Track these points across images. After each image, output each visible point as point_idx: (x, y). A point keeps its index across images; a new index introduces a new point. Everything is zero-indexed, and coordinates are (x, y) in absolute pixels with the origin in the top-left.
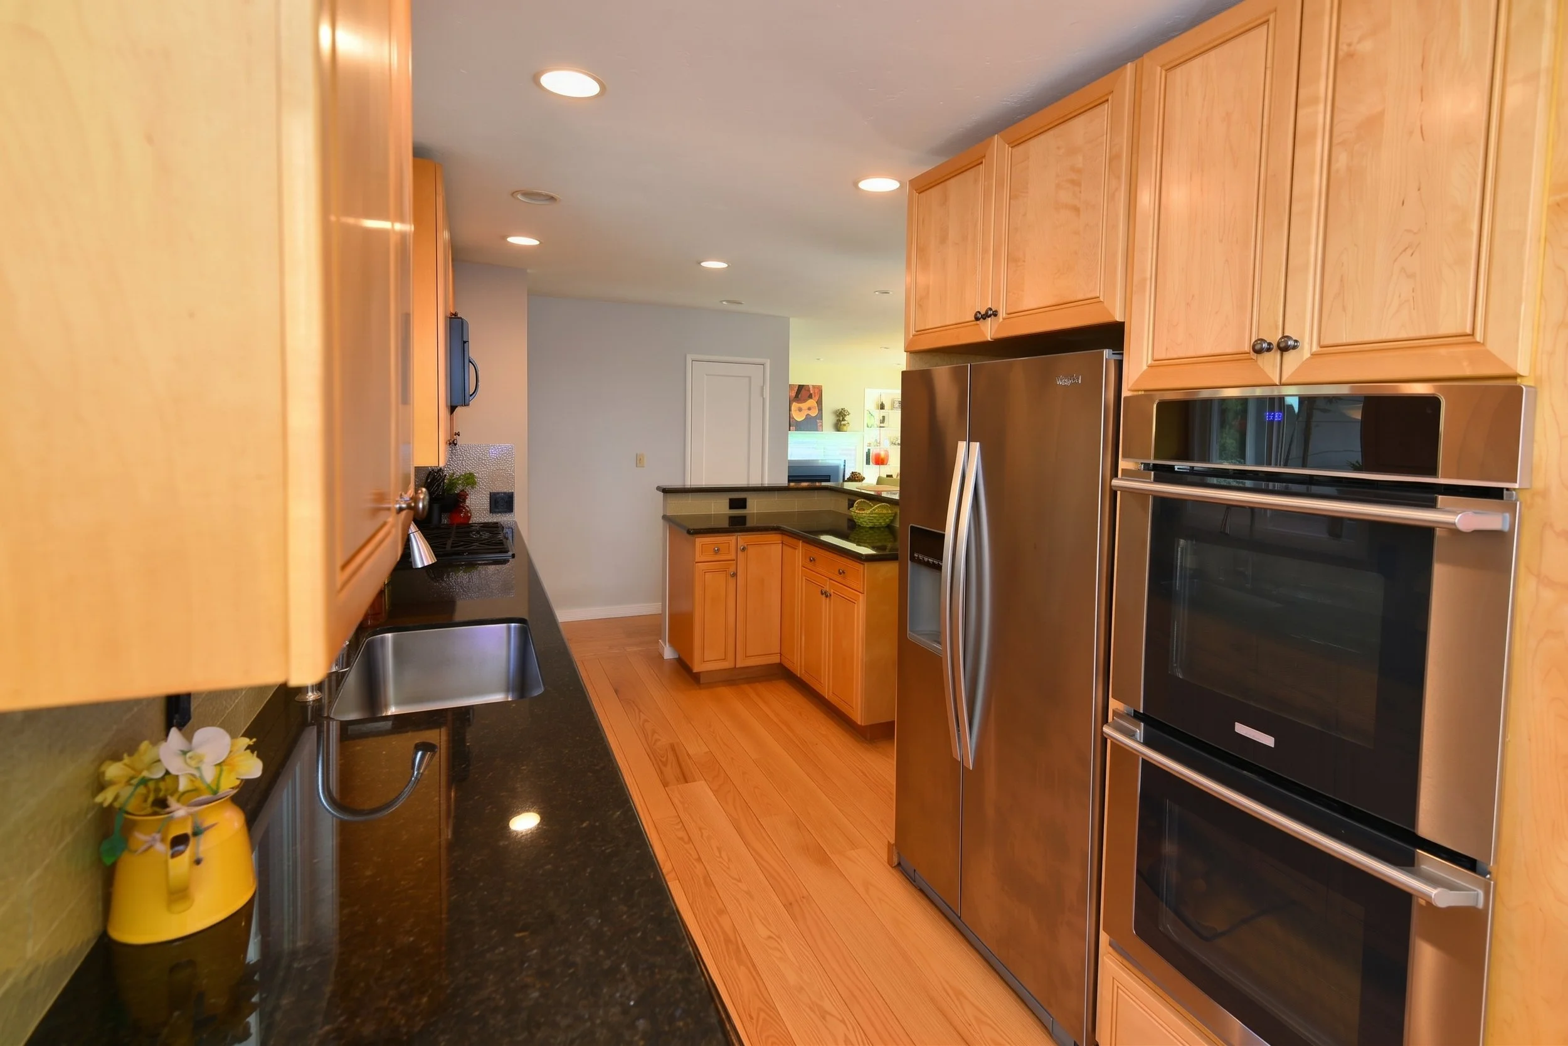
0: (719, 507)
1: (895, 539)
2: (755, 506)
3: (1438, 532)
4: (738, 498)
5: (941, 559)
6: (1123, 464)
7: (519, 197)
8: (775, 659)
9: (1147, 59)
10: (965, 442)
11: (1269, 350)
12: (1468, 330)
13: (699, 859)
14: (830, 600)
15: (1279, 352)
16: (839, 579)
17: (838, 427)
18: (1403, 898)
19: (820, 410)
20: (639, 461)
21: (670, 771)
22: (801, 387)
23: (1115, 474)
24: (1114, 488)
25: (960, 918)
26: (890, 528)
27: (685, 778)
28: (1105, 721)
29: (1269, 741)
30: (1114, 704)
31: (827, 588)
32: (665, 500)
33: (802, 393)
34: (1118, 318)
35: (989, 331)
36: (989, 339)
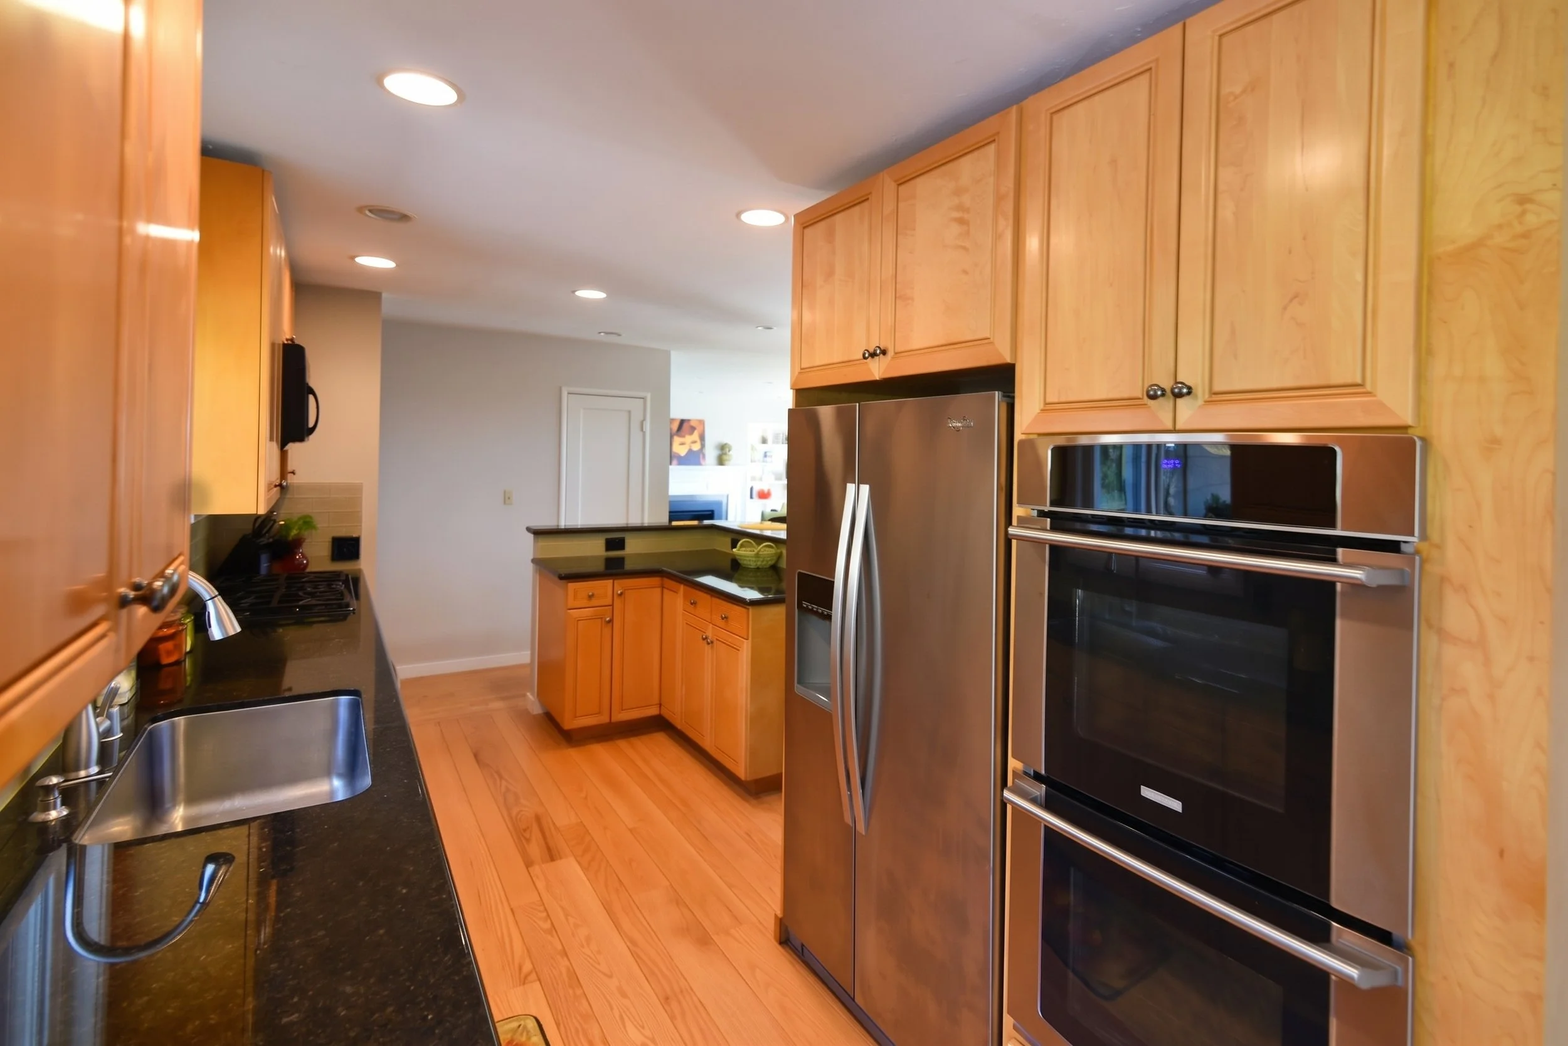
0: (595, 548)
1: (780, 580)
2: (634, 546)
3: (1339, 586)
4: (615, 538)
5: (830, 607)
6: (1018, 511)
7: (367, 212)
8: (653, 711)
9: (1030, 104)
10: (854, 485)
11: (1163, 395)
12: (1359, 380)
13: (565, 954)
14: (712, 647)
15: (1172, 397)
16: (721, 623)
17: (721, 461)
18: (1320, 977)
19: (703, 446)
20: (507, 499)
21: (535, 849)
22: (682, 422)
23: (1009, 522)
24: (1010, 537)
25: (853, 1000)
26: (774, 568)
27: (552, 855)
28: (1004, 784)
29: (1176, 805)
30: (1013, 764)
31: (709, 633)
32: (535, 541)
33: (683, 427)
34: (1008, 360)
35: (877, 370)
36: (878, 379)
